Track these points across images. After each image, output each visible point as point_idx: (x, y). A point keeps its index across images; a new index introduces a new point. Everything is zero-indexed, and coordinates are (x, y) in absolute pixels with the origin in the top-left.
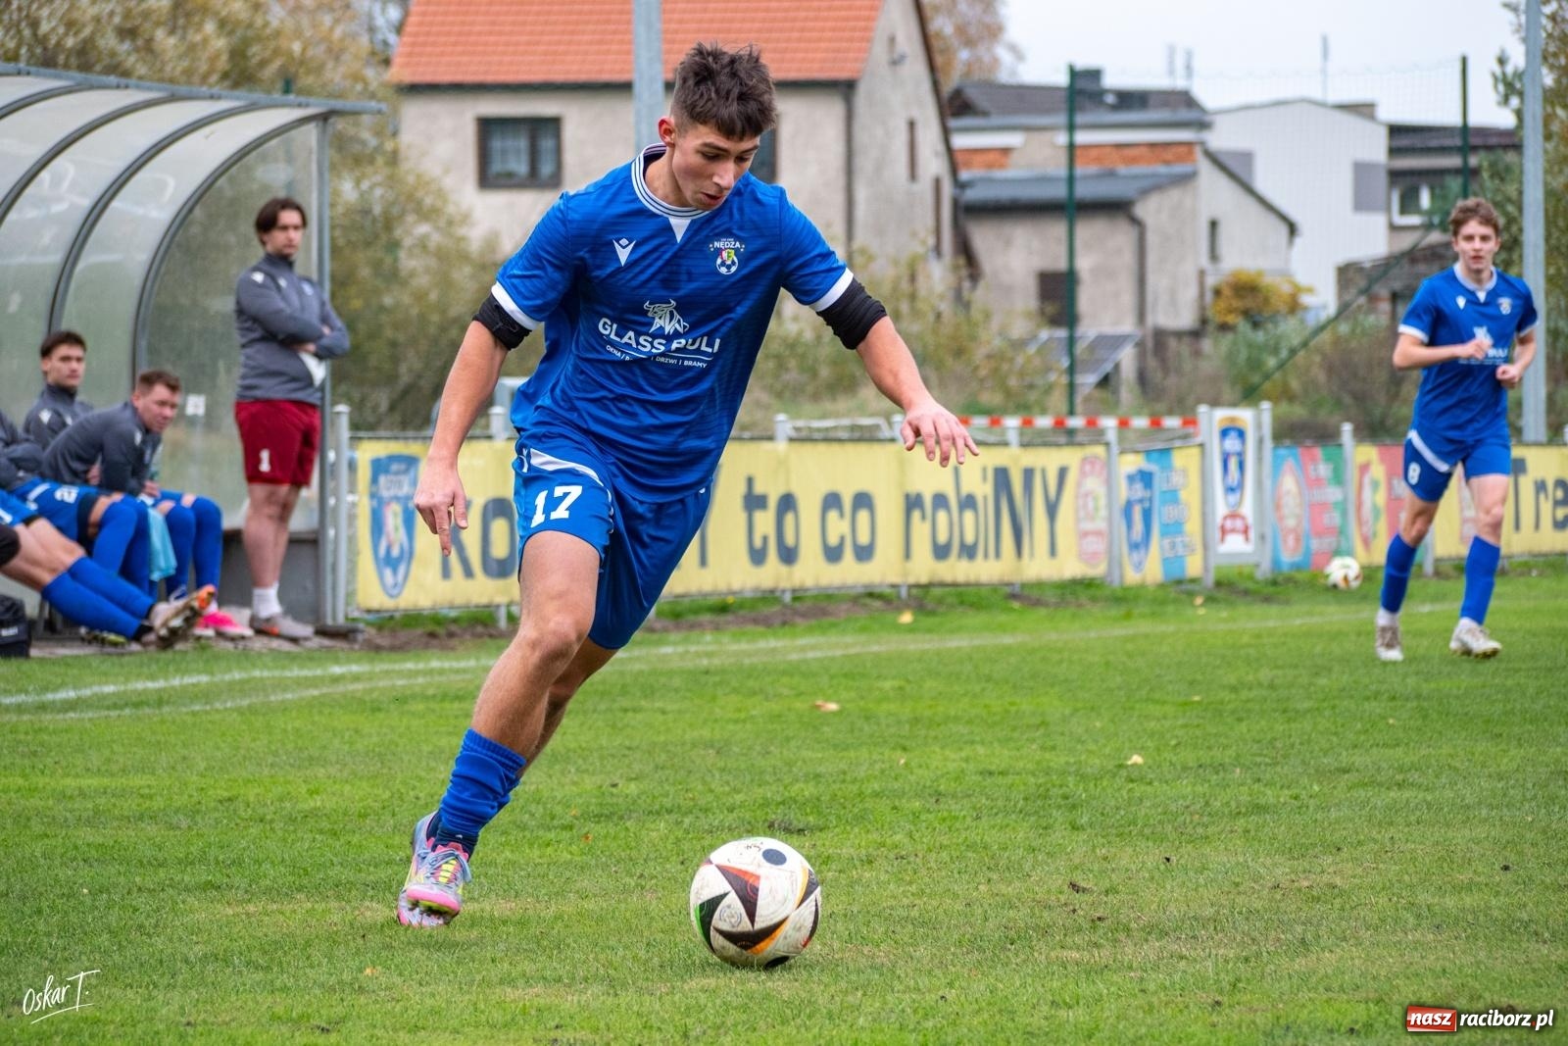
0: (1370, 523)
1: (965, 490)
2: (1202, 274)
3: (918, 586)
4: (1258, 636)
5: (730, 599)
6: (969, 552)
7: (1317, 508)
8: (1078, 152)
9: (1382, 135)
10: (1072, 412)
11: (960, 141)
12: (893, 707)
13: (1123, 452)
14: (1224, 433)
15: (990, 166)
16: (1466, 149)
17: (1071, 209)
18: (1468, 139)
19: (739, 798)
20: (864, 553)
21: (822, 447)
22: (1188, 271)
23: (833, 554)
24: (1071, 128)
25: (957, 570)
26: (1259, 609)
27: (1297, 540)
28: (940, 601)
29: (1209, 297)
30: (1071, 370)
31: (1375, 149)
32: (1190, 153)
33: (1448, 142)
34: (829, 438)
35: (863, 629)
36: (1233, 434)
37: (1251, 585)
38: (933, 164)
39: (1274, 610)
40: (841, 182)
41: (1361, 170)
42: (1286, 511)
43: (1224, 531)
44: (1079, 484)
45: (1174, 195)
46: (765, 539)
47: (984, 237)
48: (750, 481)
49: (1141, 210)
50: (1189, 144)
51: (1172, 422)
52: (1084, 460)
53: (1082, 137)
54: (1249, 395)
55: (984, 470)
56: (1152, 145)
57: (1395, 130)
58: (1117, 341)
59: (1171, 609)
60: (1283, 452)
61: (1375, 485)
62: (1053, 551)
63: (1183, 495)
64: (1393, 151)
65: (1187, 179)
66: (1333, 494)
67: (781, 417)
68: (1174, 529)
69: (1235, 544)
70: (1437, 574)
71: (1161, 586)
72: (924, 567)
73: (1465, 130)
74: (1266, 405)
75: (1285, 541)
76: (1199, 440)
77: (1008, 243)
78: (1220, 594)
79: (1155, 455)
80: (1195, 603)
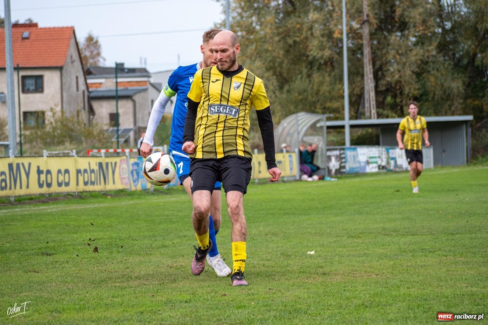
1: (92, 168)
3: (80, 192)
4: (164, 203)
5: (33, 196)
6: (93, 183)
8: (118, 84)
10: (118, 148)
11: (89, 81)
12: (73, 223)
13: (131, 158)
15: (97, 87)
17: (116, 97)
19: (35, 247)
20: (67, 184)
21: (56, 159)
22: (146, 113)
23: (60, 185)
24: (116, 77)
25: (90, 188)
26: (165, 196)
28: (86, 196)
30: (118, 138)
32: (146, 84)
34: (57, 156)
35: (66, 203)
37: (163, 190)
38: (82, 87)
39: (168, 196)
40: (60, 92)
44: (120, 166)
45: (142, 94)
46: (43, 181)
47: (96, 105)
48: (38, 167)
49: (134, 98)
50: (146, 82)
52: (121, 160)
53: (119, 80)
54: (161, 144)
55: (96, 163)
56: (137, 82)
58: (128, 130)
59: (143, 197)
62: (114, 183)
65: (145, 90)
67: (45, 151)
71: (140, 191)
72: (81, 187)
74: (165, 146)
77: (102, 106)
78: (156, 193)
79: (139, 159)
80: (149, 195)
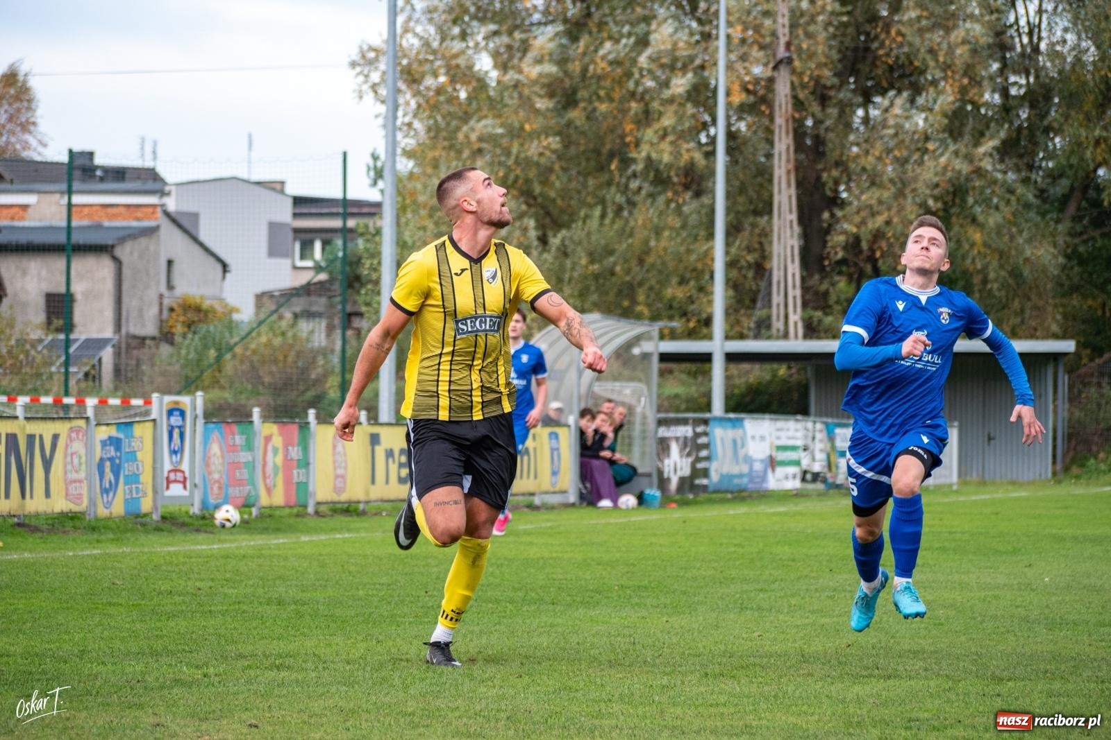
0: (272, 475)
2: (161, 296)
4: (188, 556)
7: (235, 466)
8: (74, 209)
9: (290, 202)
10: (67, 394)
13: (98, 424)
14: (170, 413)
15: (13, 217)
16: (345, 216)
17: (67, 248)
18: (348, 207)
22: (152, 295)
24: (70, 192)
26: (192, 537)
27: (220, 488)
29: (165, 314)
30: (67, 364)
31: (284, 213)
32: (153, 213)
33: (334, 210)
36: (177, 413)
37: (187, 520)
41: (274, 228)
42: (213, 468)
43: (169, 481)
44: (67, 446)
45: (143, 241)
47: (8, 268)
49: (118, 252)
50: (154, 206)
51: (137, 402)
52: (71, 430)
53: (77, 199)
54: (188, 386)
56: (128, 206)
57: (298, 201)
58: (100, 343)
59: (129, 535)
60: (212, 426)
61: (275, 451)
62: (47, 494)
63: (139, 455)
64: (296, 215)
65: (152, 231)
66: (244, 457)
68: (134, 479)
69: (176, 490)
70: (317, 513)
71: (123, 518)
73: (345, 202)
74: (199, 394)
75: (212, 488)
76: (153, 417)
77: (25, 272)
78: (166, 526)
79: (123, 426)
80: (147, 532)
